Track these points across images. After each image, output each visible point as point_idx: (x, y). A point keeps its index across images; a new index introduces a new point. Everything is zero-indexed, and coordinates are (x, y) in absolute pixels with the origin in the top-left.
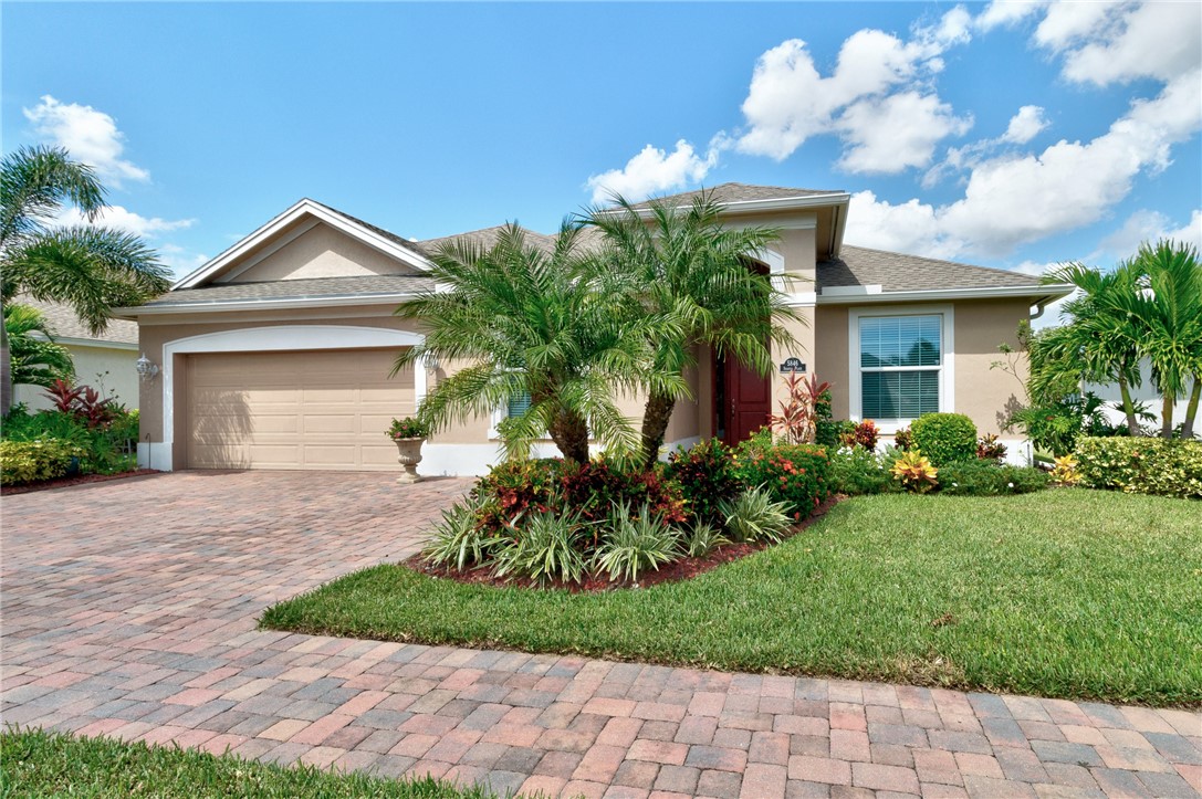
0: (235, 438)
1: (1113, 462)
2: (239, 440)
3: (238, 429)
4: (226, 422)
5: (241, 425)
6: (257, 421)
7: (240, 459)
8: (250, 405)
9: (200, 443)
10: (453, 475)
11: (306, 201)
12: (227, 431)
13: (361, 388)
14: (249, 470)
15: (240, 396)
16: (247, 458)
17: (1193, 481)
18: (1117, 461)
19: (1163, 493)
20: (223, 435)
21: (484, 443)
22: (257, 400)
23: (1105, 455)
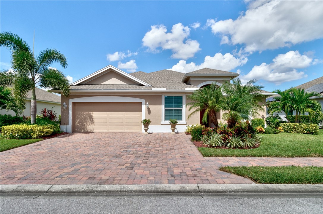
0: (89, 124)
1: (290, 128)
2: (90, 125)
3: (90, 122)
4: (86, 120)
5: (91, 121)
6: (95, 120)
7: (90, 129)
8: (93, 116)
9: (78, 126)
10: (152, 132)
11: (110, 65)
12: (86, 123)
13: (125, 112)
14: (93, 132)
15: (91, 113)
16: (92, 129)
17: (304, 131)
18: (291, 127)
19: (299, 133)
20: (85, 124)
21: (160, 125)
22: (95, 115)
23: (288, 126)
